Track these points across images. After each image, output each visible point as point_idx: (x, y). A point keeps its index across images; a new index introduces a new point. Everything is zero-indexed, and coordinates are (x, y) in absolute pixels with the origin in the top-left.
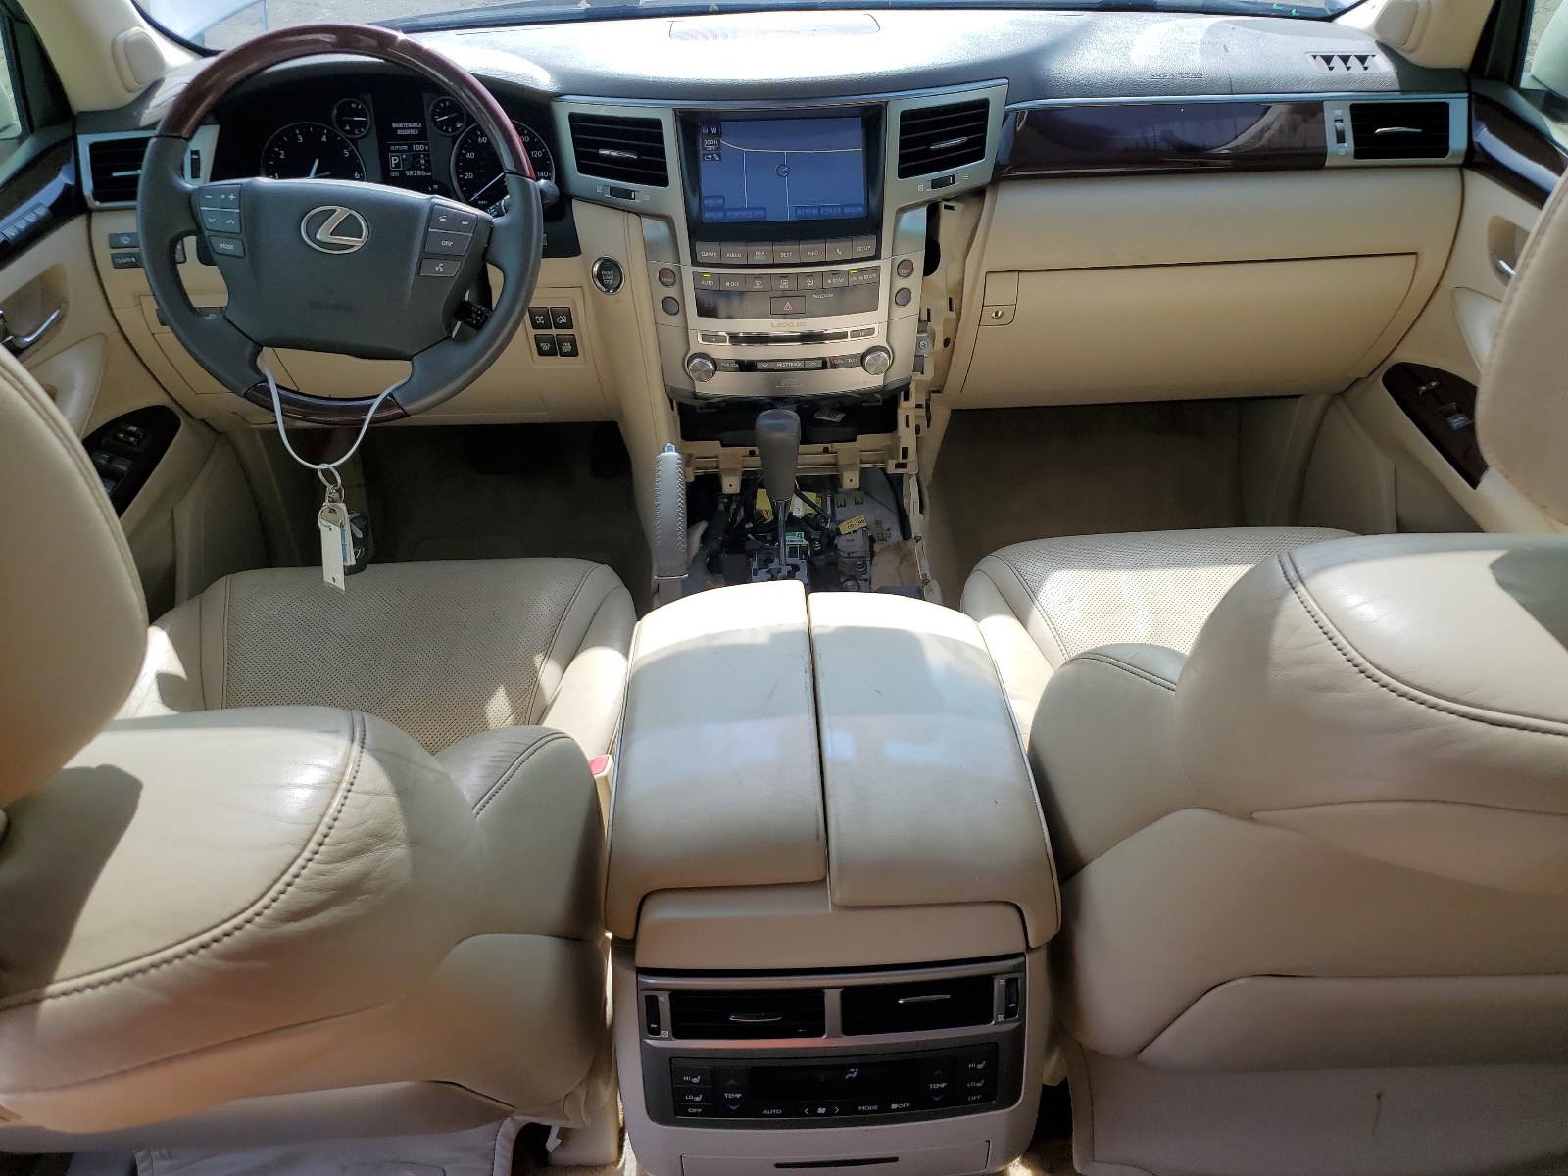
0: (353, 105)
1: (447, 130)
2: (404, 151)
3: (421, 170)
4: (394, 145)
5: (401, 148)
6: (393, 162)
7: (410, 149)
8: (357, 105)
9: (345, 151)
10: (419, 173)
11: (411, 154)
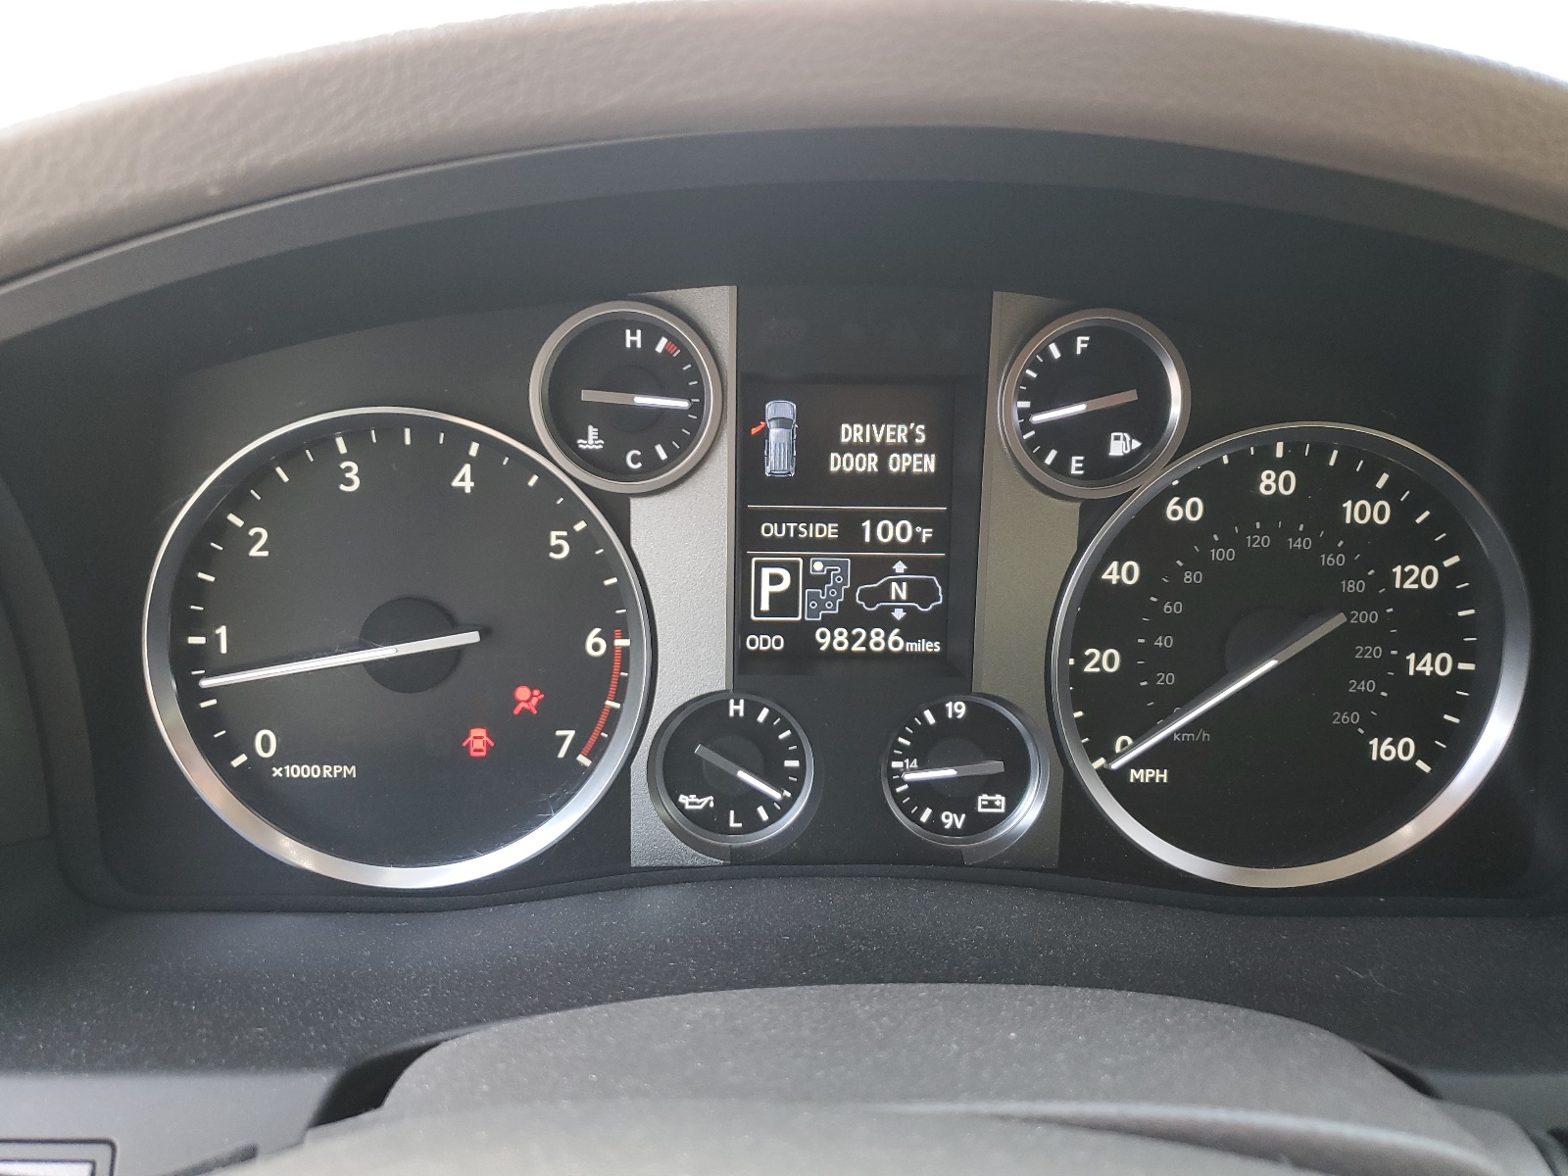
0: (633, 339)
1: (1060, 468)
2: (824, 545)
3: (888, 625)
4: (780, 518)
5: (809, 531)
6: (767, 589)
7: (849, 536)
8: (650, 340)
9: (555, 537)
10: (879, 640)
11: (846, 558)
